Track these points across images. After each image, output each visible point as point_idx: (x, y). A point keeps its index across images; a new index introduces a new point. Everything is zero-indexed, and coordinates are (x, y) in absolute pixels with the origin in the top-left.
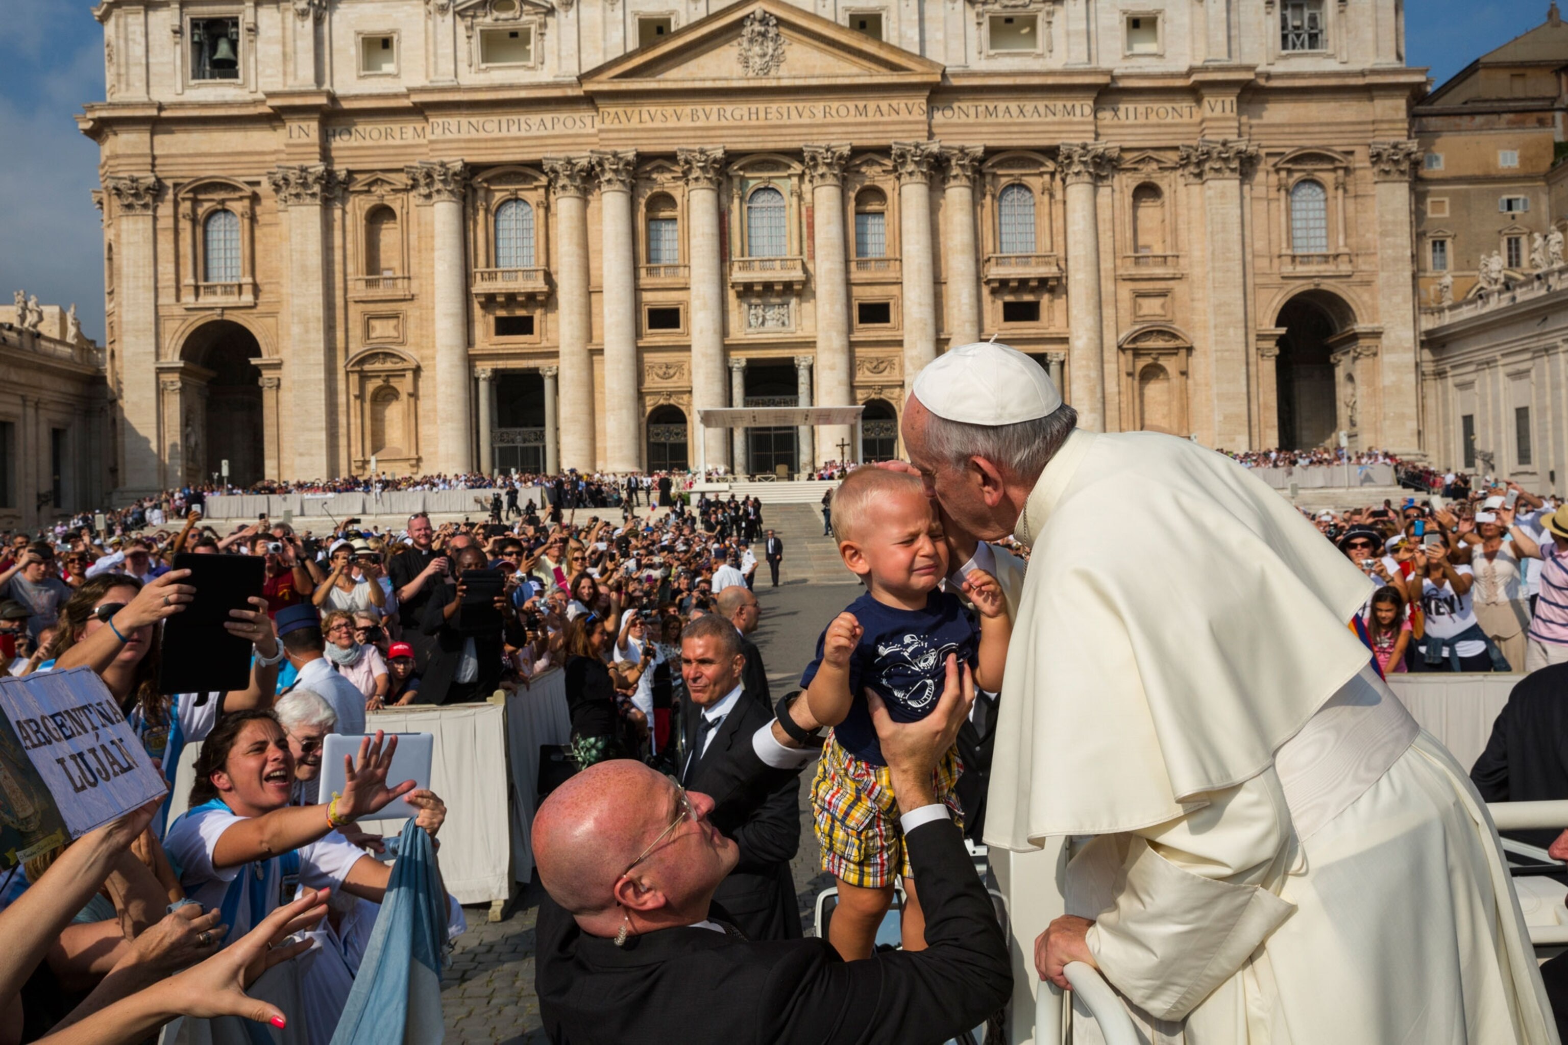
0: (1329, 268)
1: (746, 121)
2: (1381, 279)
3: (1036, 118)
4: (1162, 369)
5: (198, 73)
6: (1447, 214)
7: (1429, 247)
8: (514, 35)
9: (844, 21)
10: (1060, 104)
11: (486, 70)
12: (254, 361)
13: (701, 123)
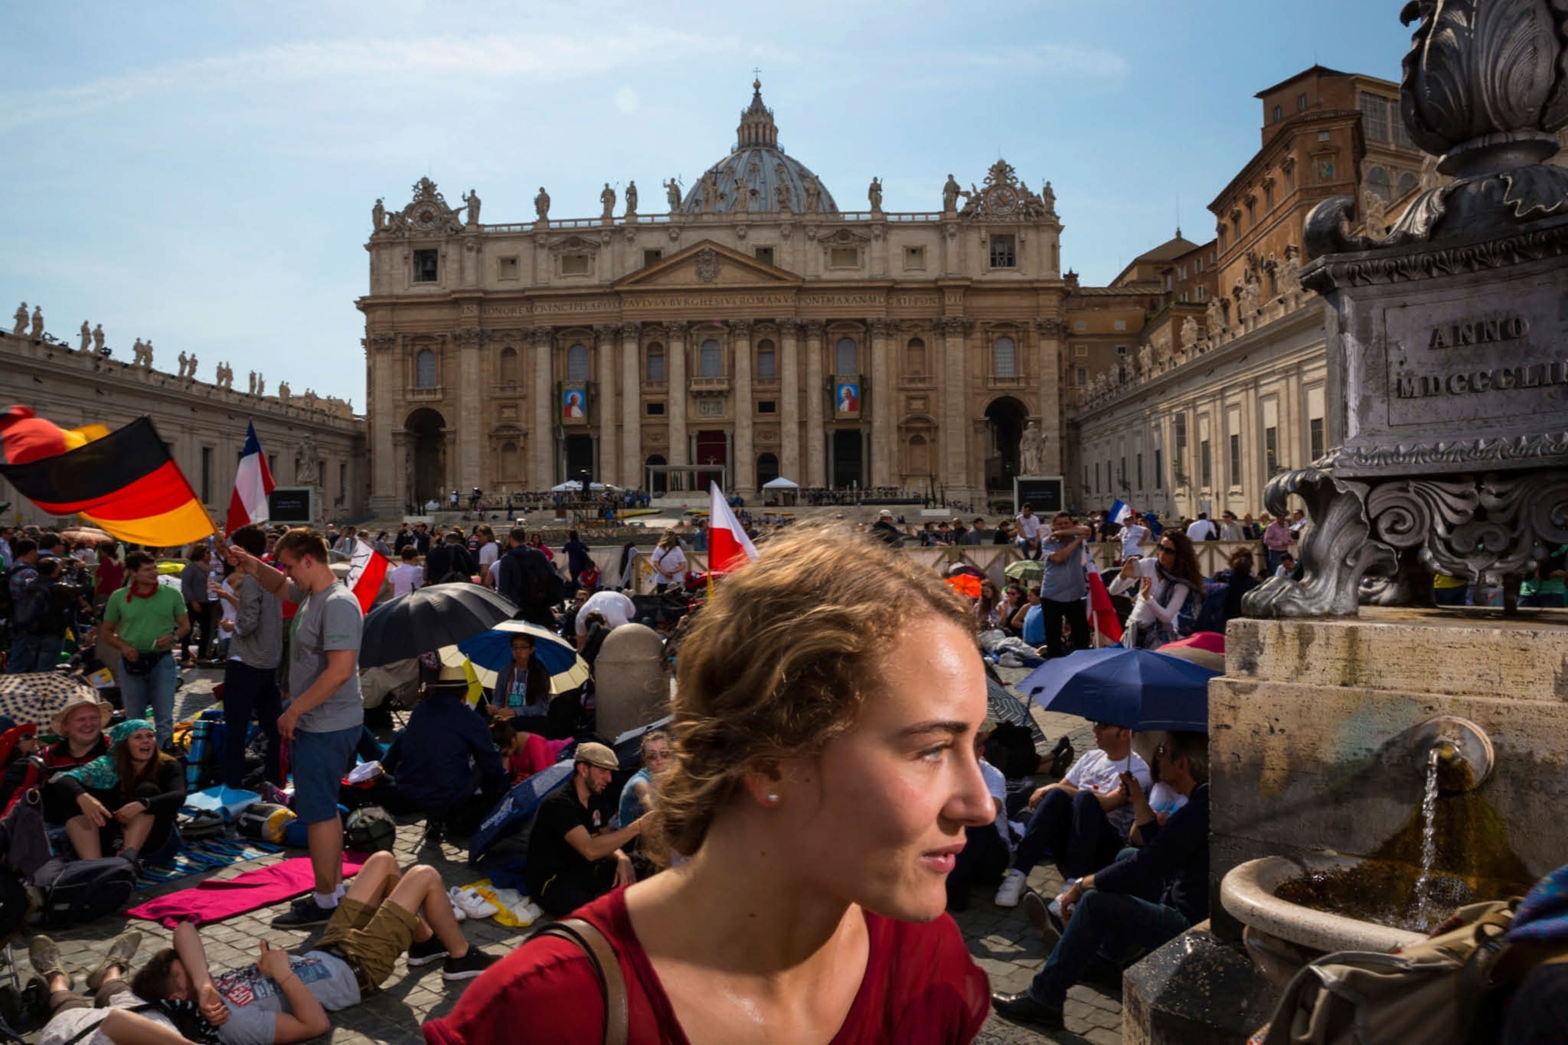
0: (1014, 385)
1: (699, 306)
2: (1043, 390)
3: (854, 304)
4: (922, 438)
5: (417, 279)
6: (1086, 355)
7: (1076, 373)
8: (580, 257)
9: (752, 254)
10: (867, 297)
11: (565, 277)
12: (443, 430)
13: (677, 306)
